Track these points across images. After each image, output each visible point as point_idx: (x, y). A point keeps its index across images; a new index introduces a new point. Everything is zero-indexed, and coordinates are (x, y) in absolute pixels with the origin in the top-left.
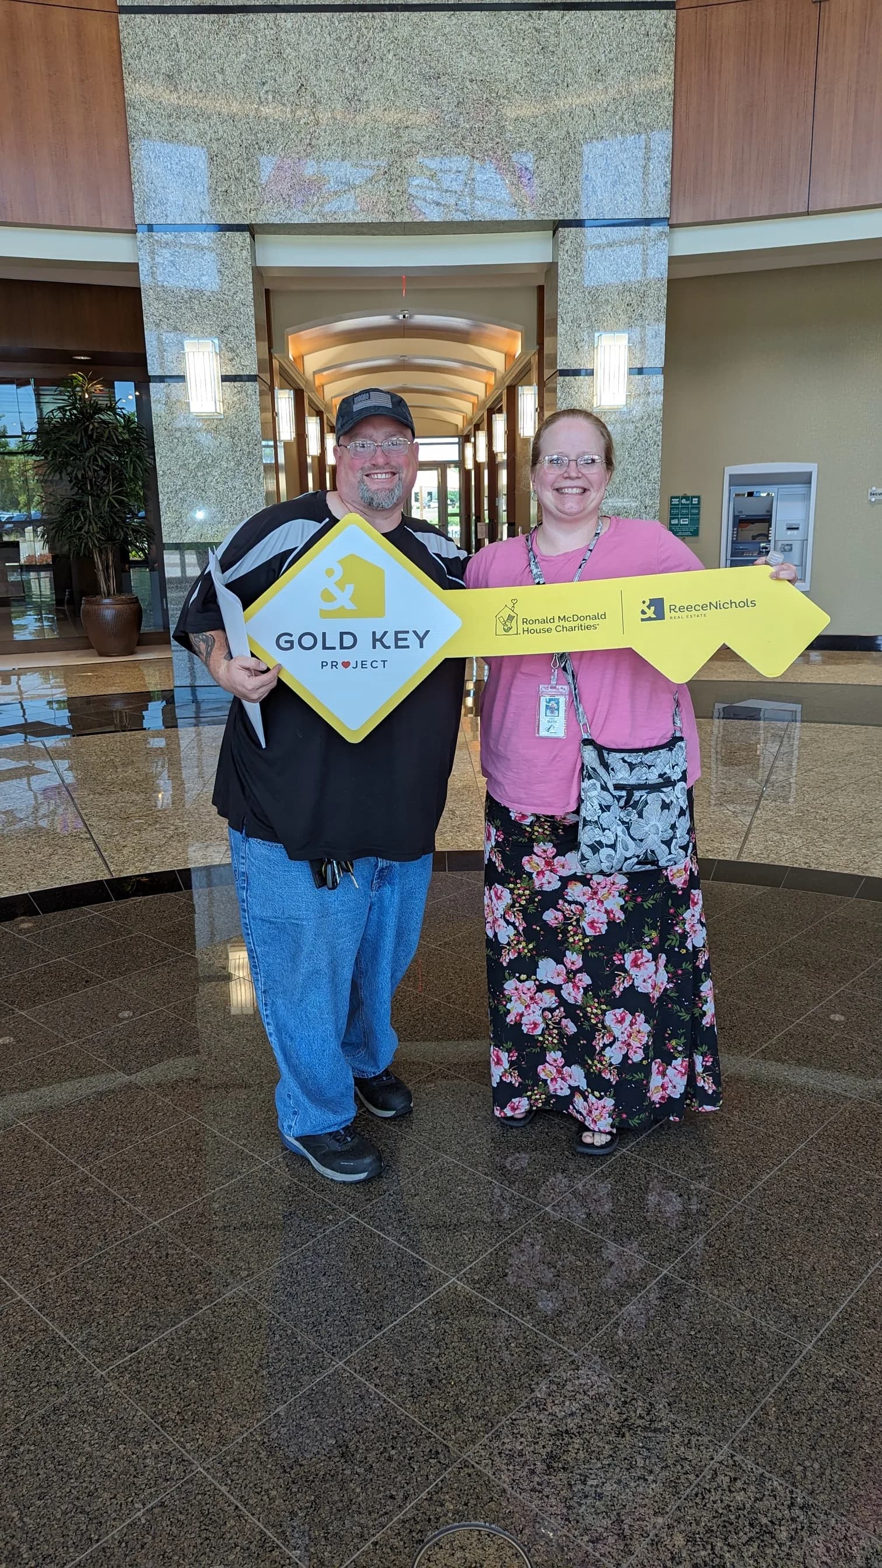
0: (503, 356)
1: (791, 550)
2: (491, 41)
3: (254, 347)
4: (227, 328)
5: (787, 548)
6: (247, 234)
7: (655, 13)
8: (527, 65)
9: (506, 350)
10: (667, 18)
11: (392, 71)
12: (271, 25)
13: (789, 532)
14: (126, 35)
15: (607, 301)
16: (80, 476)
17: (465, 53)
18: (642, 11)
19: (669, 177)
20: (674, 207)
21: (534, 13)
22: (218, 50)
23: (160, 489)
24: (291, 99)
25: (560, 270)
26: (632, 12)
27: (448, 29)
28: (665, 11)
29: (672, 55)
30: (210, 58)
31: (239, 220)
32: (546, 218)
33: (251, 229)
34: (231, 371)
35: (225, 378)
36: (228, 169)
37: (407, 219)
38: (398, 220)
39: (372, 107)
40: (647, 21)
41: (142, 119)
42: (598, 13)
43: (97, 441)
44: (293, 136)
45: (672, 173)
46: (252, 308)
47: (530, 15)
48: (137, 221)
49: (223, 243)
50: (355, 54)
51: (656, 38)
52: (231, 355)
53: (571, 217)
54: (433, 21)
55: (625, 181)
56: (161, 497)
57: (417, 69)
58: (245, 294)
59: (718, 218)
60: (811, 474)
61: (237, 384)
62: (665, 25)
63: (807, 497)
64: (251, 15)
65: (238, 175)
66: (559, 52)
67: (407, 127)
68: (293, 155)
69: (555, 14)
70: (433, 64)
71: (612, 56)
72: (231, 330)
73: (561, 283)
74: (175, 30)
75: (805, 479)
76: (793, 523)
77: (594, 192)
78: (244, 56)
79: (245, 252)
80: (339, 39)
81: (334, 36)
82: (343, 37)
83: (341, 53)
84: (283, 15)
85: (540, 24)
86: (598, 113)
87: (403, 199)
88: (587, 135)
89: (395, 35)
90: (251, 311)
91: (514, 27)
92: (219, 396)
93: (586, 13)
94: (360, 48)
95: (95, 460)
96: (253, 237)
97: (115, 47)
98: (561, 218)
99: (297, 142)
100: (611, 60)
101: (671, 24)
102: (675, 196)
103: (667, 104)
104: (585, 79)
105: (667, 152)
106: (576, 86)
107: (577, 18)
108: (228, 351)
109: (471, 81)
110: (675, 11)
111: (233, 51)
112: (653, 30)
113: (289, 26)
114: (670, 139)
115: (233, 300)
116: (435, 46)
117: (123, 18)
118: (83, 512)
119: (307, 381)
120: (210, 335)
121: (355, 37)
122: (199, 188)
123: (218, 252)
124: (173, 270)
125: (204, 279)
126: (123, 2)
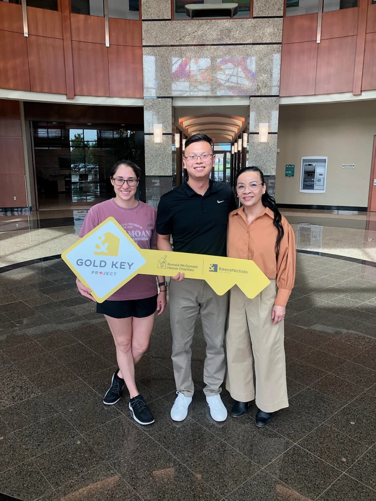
0: (242, 122)
1: (320, 181)
3: (171, 126)
4: (165, 122)
6: (171, 99)
7: (276, 45)
10: (279, 46)
12: (180, 49)
13: (320, 176)
14: (144, 52)
15: (263, 115)
18: (273, 45)
19: (279, 85)
20: (280, 92)
22: (166, 55)
23: (146, 162)
25: (251, 107)
26: (270, 45)
27: (223, 50)
28: (279, 45)
29: (280, 56)
30: (164, 57)
31: (169, 96)
32: (247, 95)
34: (165, 132)
35: (163, 134)
36: (167, 83)
40: (274, 47)
41: (147, 72)
42: (261, 45)
44: (184, 75)
47: (244, 46)
48: (144, 96)
49: (165, 101)
51: (276, 51)
52: (165, 128)
53: (254, 95)
54: (220, 48)
55: (268, 86)
56: (146, 164)
58: (170, 113)
59: (292, 95)
60: (326, 160)
61: (166, 135)
62: (279, 48)
63: (325, 166)
64: (175, 47)
65: (169, 85)
66: (251, 55)
67: (212, 73)
69: (251, 46)
71: (265, 56)
73: (251, 111)
74: (156, 51)
75: (324, 161)
76: (321, 173)
77: (260, 89)
78: (172, 56)
79: (170, 103)
80: (196, 52)
81: (195, 52)
82: (197, 52)
83: (196, 56)
84: (183, 47)
85: (246, 48)
86: (261, 70)
88: (258, 75)
89: (210, 51)
90: (171, 117)
91: (240, 50)
92: (162, 139)
93: (259, 45)
94: (201, 54)
96: (172, 99)
97: (141, 55)
98: (251, 95)
99: (184, 77)
100: (265, 57)
102: (280, 90)
103: (279, 67)
104: (258, 62)
105: (279, 79)
107: (256, 47)
108: (165, 127)
109: (229, 62)
110: (281, 45)
111: (170, 55)
112: (276, 49)
113: (184, 49)
114: (280, 76)
115: (167, 115)
116: (219, 53)
117: (144, 48)
120: (160, 123)
121: (200, 52)
122: (160, 88)
123: (164, 103)
124: (152, 107)
125: (160, 110)
126: (144, 44)
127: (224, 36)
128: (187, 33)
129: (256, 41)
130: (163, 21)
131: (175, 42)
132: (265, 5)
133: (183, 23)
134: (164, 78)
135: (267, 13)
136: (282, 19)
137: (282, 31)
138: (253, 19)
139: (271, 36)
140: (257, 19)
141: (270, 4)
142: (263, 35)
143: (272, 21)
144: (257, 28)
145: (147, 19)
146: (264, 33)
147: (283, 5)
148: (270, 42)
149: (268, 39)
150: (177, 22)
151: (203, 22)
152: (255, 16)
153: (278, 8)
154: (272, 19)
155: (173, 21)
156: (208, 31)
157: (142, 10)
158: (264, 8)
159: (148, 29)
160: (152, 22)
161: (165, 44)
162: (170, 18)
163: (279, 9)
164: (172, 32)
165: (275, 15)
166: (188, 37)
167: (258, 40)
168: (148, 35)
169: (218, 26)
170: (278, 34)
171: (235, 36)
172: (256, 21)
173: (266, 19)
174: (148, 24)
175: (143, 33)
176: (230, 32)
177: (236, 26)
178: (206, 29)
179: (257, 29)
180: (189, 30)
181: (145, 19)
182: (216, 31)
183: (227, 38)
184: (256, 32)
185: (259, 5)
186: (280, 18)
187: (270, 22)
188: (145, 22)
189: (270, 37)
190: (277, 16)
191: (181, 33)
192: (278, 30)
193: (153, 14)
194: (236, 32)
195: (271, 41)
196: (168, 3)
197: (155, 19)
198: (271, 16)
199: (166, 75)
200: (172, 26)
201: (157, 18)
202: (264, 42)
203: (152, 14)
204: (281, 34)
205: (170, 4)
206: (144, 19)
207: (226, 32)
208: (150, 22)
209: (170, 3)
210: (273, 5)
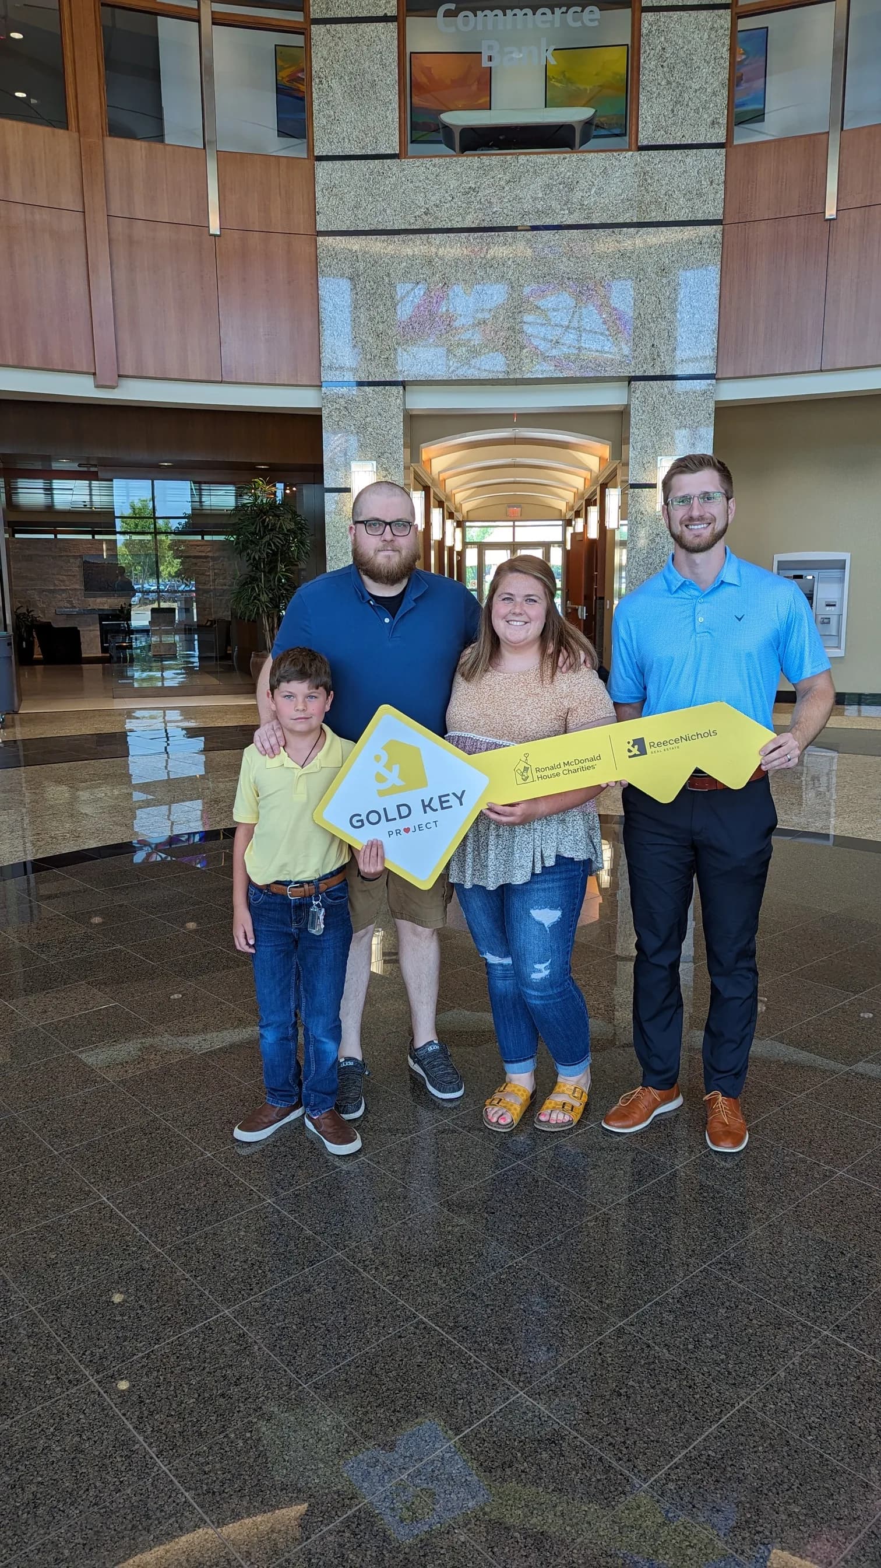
0: (597, 459)
1: (829, 623)
2: (584, 251)
3: (402, 466)
4: (382, 454)
5: (826, 621)
7: (707, 228)
8: (610, 267)
9: (600, 455)
10: (716, 231)
11: (510, 273)
12: (425, 242)
13: (828, 608)
14: (322, 250)
15: (667, 433)
16: (257, 558)
17: (564, 259)
18: (696, 227)
19: (716, 344)
20: (719, 365)
21: (616, 230)
22: (386, 261)
24: (437, 293)
25: (632, 411)
26: (689, 228)
27: (552, 243)
28: (714, 227)
29: (719, 257)
30: (380, 266)
31: (395, 378)
32: (622, 374)
33: (403, 384)
36: (390, 342)
37: (518, 376)
38: (511, 377)
39: (495, 298)
40: (701, 234)
41: (330, 309)
42: (664, 229)
43: (272, 530)
44: (437, 319)
45: (718, 341)
46: (402, 440)
47: (613, 232)
48: (323, 379)
49: (384, 394)
50: (484, 262)
51: (707, 246)
52: (383, 470)
53: (640, 374)
54: (542, 237)
55: (683, 348)
57: (529, 272)
58: (397, 428)
59: (753, 374)
60: (845, 561)
62: (714, 236)
63: (842, 580)
64: (411, 236)
65: (396, 346)
66: (634, 257)
67: (521, 311)
68: (437, 332)
69: (633, 231)
70: (540, 268)
71: (674, 259)
72: (385, 455)
73: (633, 421)
74: (356, 247)
75: (841, 565)
76: (831, 600)
77: (659, 356)
78: (405, 264)
79: (398, 401)
80: (473, 251)
81: (469, 249)
82: (476, 250)
83: (474, 260)
84: (434, 235)
85: (620, 238)
86: (662, 300)
87: (515, 362)
88: (654, 316)
89: (514, 247)
91: (601, 241)
93: (656, 229)
94: (488, 256)
95: (270, 545)
96: (404, 389)
97: (314, 259)
98: (633, 374)
99: (440, 323)
100: (673, 261)
101: (719, 236)
102: (720, 358)
103: (714, 292)
104: (653, 276)
105: (715, 327)
106: (646, 281)
107: (648, 233)
108: (381, 467)
109: (569, 279)
110: (722, 227)
111: (396, 259)
112: (705, 240)
113: (438, 242)
114: (717, 318)
115: (388, 435)
116: (542, 254)
117: (320, 239)
118: (258, 586)
119: (433, 480)
120: (371, 459)
121: (485, 250)
122: (368, 357)
123: (379, 400)
124: (346, 413)
125: (368, 419)
126: (320, 228)
127: (553, 203)
128: (446, 195)
129: (648, 217)
130: (376, 161)
131: (412, 221)
132: (673, 111)
133: (434, 166)
134: (381, 326)
135: (679, 134)
136: (723, 151)
137: (722, 187)
138: (637, 154)
139: (690, 200)
140: (650, 152)
141: (689, 110)
142: (667, 197)
143: (694, 158)
144: (651, 178)
145: (330, 154)
146: (670, 193)
147: (726, 112)
148: (689, 219)
149: (683, 211)
150: (418, 164)
151: (494, 163)
152: (645, 143)
153: (711, 118)
154: (695, 151)
155: (406, 160)
156: (507, 188)
157: (315, 129)
158: (670, 122)
159: (333, 184)
160: (345, 162)
161: (383, 227)
162: (397, 152)
163: (713, 123)
164: (404, 193)
165: (701, 140)
166: (448, 205)
167: (653, 214)
168: (334, 202)
169: (535, 172)
170: (711, 197)
171: (586, 203)
172: (646, 158)
173: (675, 152)
174: (333, 170)
175: (318, 194)
176: (572, 190)
177: (590, 174)
178: (502, 183)
179: (649, 181)
180: (452, 188)
181: (324, 154)
182: (531, 187)
183: (562, 209)
184: (647, 190)
185: (656, 110)
186: (718, 150)
187: (688, 160)
188: (324, 163)
189: (689, 204)
190: (709, 142)
191: (429, 195)
192: (711, 183)
193: (346, 140)
194: (590, 189)
195: (690, 215)
196: (390, 108)
197: (352, 153)
198: (690, 142)
199: (385, 318)
200: (402, 174)
201: (358, 152)
202: (671, 219)
203: (344, 139)
204: (721, 195)
205: (397, 112)
206: (320, 154)
207: (559, 190)
208: (338, 164)
209: (397, 106)
210: (697, 111)
